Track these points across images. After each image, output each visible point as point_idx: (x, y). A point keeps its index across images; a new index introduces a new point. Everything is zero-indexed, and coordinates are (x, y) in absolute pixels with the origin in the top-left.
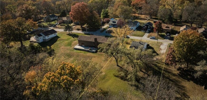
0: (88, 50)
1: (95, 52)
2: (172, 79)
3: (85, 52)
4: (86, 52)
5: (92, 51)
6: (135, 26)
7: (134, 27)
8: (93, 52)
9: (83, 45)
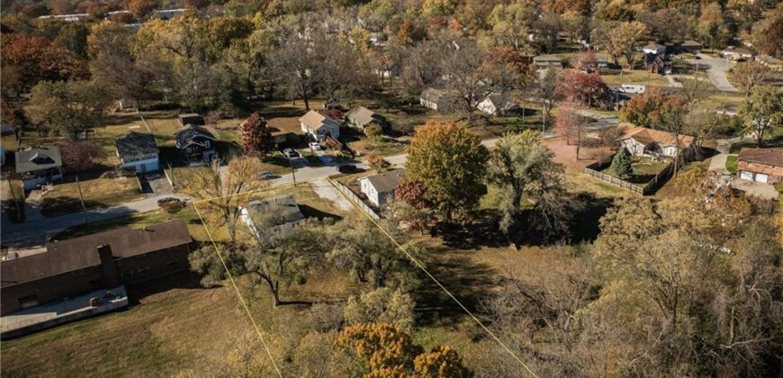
0: (90, 310)
1: (127, 303)
2: (446, 262)
3: (78, 325)
4: (85, 323)
5: (111, 307)
6: (153, 154)
7: (149, 158)
8: (121, 309)
9: (27, 305)
